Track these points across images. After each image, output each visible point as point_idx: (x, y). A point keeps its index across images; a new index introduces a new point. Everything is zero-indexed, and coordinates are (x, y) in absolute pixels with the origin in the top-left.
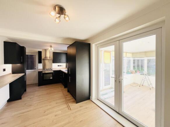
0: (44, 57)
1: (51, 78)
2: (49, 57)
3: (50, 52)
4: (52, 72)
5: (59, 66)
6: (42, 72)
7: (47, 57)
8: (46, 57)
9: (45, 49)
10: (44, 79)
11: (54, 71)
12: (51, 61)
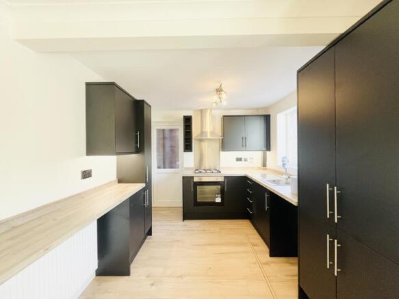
0: (199, 132)
1: (218, 200)
2: (212, 133)
3: (213, 117)
4: (221, 179)
5: (239, 159)
6: (192, 177)
7: (206, 132)
8: (202, 133)
9: (201, 110)
10: (199, 200)
11: (225, 177)
12: (217, 145)
